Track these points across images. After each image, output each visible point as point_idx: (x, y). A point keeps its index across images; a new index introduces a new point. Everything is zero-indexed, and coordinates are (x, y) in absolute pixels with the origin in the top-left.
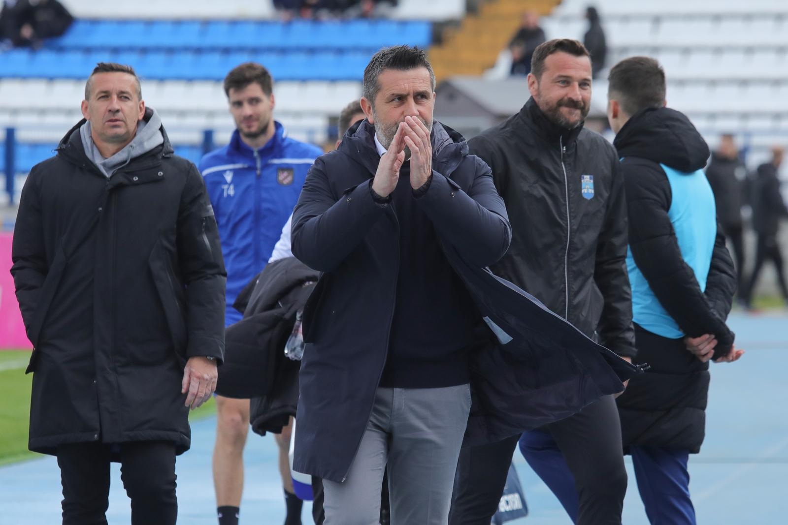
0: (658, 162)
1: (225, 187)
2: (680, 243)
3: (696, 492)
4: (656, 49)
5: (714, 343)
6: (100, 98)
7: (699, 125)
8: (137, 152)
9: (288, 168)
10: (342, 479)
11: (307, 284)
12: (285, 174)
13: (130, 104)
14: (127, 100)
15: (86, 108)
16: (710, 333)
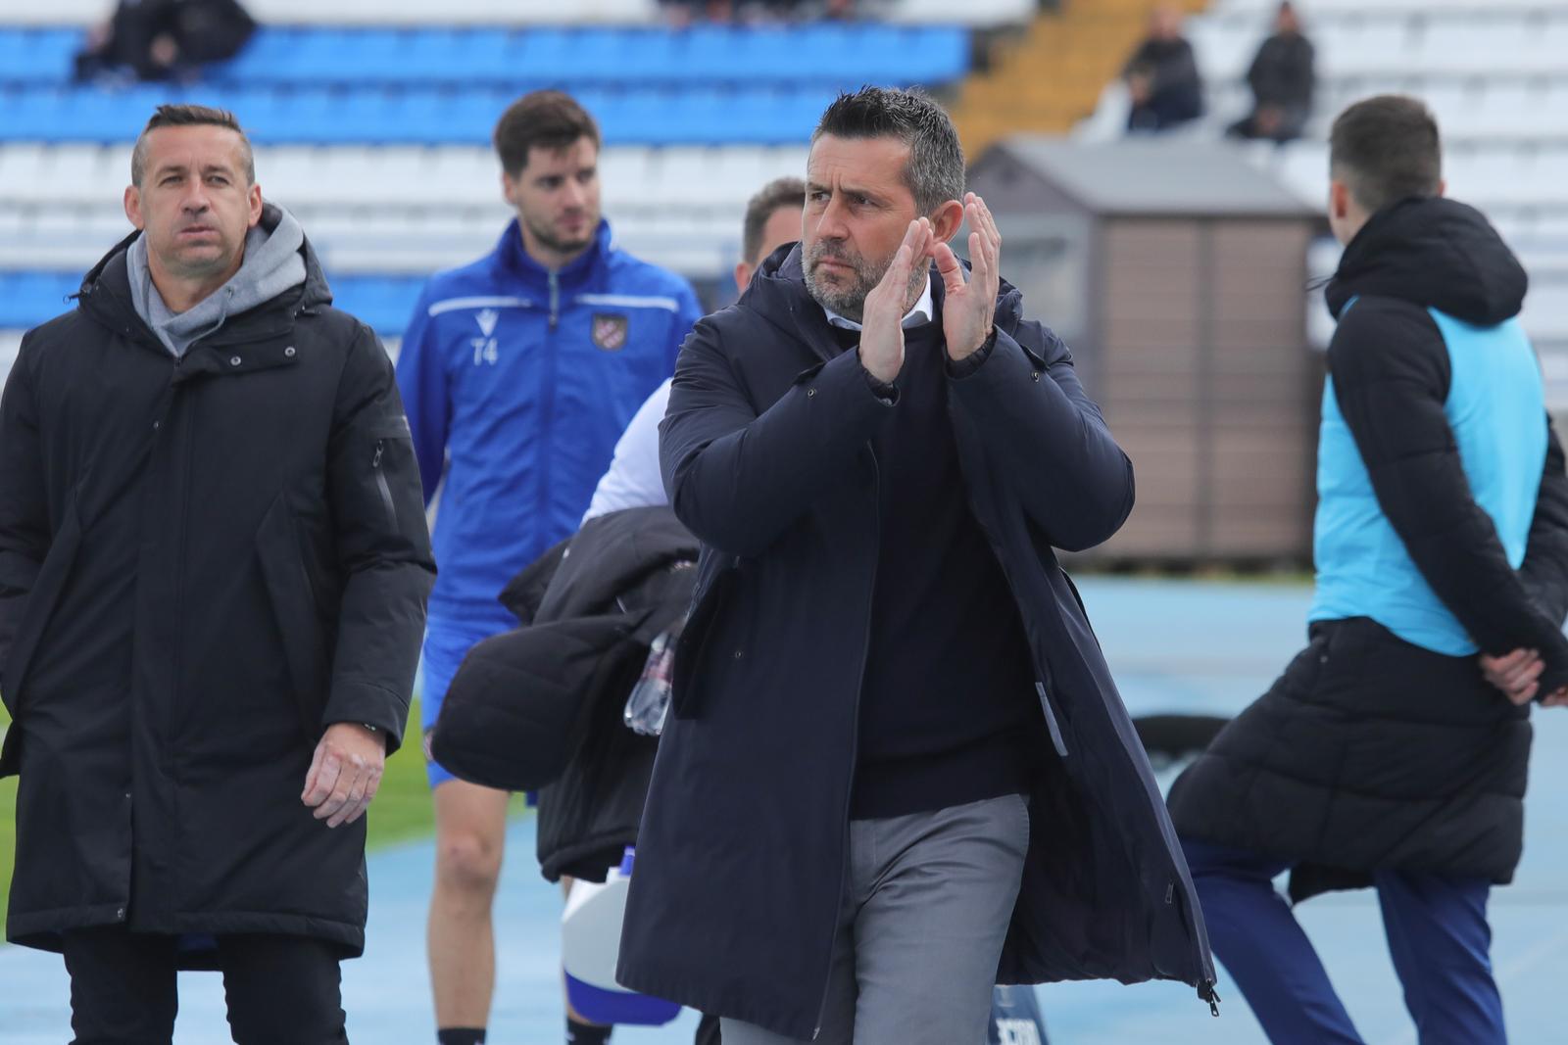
0: (1424, 304)
1: (478, 343)
2: (1467, 466)
3: (1505, 963)
4: (1417, 79)
5: (1537, 668)
6: (164, 182)
7: (1506, 229)
8: (241, 302)
9: (616, 315)
10: (813, 1032)
11: (679, 565)
12: (610, 326)
13: (229, 192)
14: (222, 184)
15: (135, 203)
16: (1528, 647)
